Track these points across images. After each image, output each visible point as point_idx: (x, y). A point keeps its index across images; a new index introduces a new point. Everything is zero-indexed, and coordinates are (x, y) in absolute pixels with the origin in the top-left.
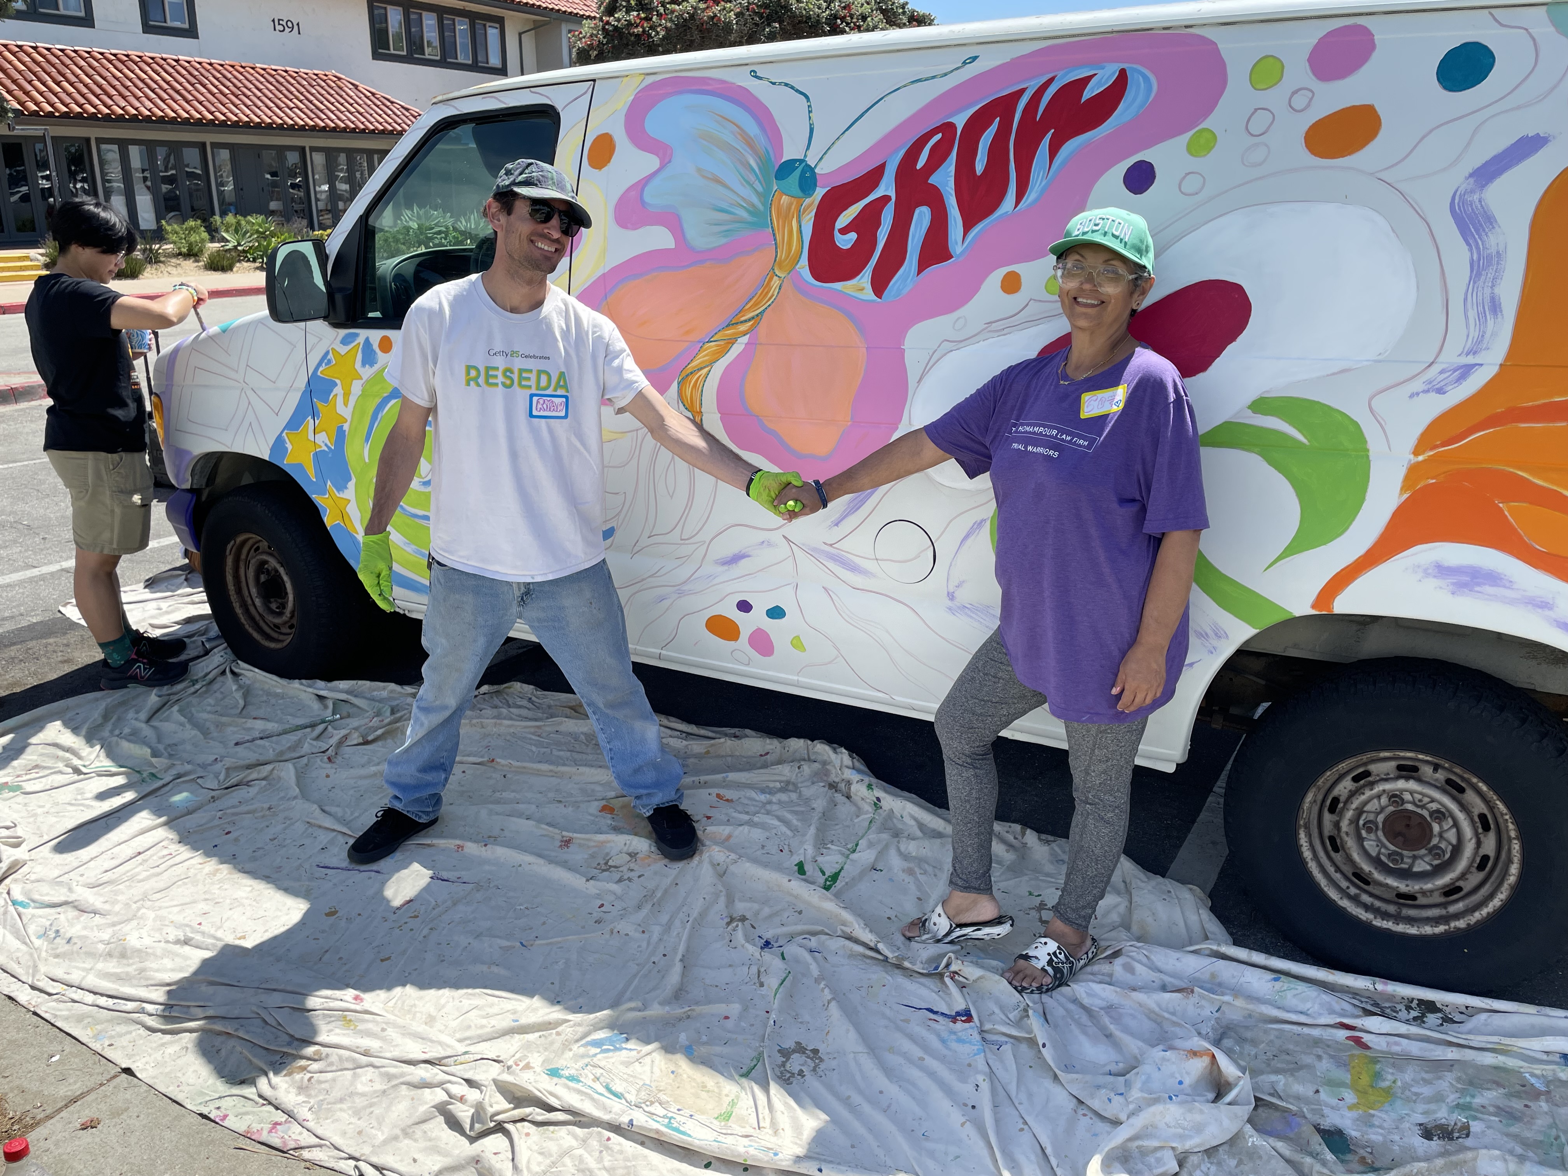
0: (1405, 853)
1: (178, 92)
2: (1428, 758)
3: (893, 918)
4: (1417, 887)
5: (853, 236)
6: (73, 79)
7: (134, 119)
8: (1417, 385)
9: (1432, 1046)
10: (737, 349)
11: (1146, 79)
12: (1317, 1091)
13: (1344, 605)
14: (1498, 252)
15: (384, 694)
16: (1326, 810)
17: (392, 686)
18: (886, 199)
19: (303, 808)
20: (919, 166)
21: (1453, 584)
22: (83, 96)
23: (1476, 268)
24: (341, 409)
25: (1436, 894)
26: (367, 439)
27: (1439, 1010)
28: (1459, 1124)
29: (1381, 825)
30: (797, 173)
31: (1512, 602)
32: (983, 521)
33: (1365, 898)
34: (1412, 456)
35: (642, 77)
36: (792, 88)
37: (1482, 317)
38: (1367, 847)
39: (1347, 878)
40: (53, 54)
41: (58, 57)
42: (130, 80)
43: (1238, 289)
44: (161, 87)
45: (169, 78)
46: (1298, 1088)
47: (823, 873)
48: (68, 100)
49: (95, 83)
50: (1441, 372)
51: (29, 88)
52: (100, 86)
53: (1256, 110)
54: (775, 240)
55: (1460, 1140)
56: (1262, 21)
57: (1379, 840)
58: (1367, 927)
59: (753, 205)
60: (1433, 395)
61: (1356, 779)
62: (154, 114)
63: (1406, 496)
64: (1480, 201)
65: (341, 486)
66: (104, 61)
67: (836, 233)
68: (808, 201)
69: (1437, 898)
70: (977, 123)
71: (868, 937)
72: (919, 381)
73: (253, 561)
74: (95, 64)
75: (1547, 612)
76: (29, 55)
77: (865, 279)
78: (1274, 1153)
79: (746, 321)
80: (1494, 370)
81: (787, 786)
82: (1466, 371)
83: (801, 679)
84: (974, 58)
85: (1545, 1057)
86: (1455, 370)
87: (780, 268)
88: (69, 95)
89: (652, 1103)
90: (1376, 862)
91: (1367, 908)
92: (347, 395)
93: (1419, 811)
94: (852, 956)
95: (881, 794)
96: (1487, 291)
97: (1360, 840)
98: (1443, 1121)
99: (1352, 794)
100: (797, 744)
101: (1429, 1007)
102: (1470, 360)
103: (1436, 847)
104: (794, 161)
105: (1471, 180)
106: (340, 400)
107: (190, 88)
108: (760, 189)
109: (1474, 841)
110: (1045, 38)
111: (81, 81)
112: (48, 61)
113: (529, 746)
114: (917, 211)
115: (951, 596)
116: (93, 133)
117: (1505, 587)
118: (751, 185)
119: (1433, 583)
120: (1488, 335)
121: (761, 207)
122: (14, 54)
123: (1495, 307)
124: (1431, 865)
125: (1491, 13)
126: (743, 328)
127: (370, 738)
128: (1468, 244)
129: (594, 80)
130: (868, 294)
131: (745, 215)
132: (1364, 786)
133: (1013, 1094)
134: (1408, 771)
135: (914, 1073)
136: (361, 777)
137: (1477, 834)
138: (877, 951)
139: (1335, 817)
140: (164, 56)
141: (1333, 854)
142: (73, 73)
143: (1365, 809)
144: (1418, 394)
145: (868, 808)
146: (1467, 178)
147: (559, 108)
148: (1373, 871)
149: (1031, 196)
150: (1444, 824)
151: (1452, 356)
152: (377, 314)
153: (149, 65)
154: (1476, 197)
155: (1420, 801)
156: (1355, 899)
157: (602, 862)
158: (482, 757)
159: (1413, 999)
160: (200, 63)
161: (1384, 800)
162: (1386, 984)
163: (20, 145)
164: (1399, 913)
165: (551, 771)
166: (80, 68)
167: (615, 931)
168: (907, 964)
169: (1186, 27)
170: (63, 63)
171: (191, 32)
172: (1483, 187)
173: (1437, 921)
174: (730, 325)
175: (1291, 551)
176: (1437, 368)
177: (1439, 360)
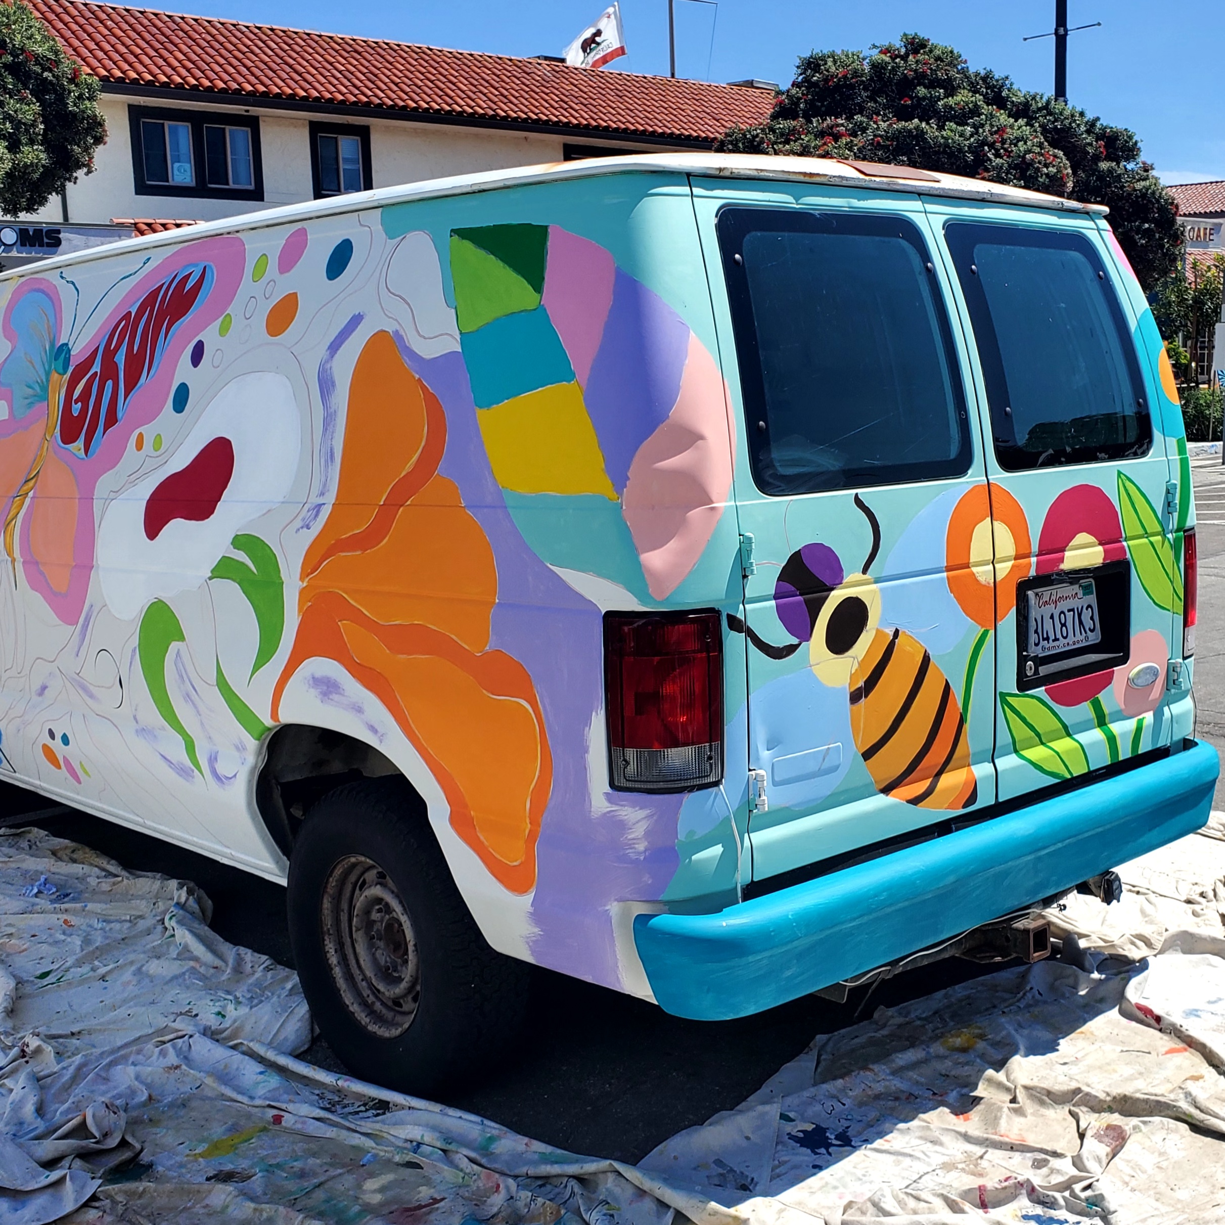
0: (398, 961)
5: (80, 404)
8: (298, 523)
10: (28, 501)
11: (213, 275)
14: (335, 411)
18: (96, 373)
20: (112, 348)
21: (320, 693)
23: (325, 423)
28: (249, 1174)
29: (383, 934)
30: (64, 354)
31: (345, 708)
32: (136, 648)
34: (300, 583)
35: (18, 279)
36: (74, 285)
37: (326, 466)
43: (229, 443)
50: (309, 511)
53: (251, 297)
54: (48, 409)
56: (267, 226)
57: (383, 948)
60: (305, 530)
63: (301, 618)
64: (330, 369)
67: (73, 402)
68: (65, 377)
70: (140, 312)
72: (100, 526)
75: (362, 715)
77: (81, 442)
79: (33, 478)
80: (331, 508)
82: (318, 509)
84: (149, 260)
86: (315, 509)
87: (48, 433)
96: (330, 442)
98: (241, 1170)
102: (321, 500)
104: (63, 346)
105: (328, 353)
108: (47, 367)
114: (107, 384)
115: (136, 719)
117: (341, 694)
118: (44, 365)
119: (312, 692)
120: (328, 479)
121: (45, 383)
123: (332, 456)
125: (358, 216)
126: (31, 484)
128: (323, 404)
130: (82, 453)
131: (39, 390)
144: (299, 529)
146: (326, 351)
149: (152, 372)
151: (314, 498)
154: (329, 365)
172: (333, 356)
174: (26, 482)
175: (256, 668)
176: (306, 507)
177: (309, 501)
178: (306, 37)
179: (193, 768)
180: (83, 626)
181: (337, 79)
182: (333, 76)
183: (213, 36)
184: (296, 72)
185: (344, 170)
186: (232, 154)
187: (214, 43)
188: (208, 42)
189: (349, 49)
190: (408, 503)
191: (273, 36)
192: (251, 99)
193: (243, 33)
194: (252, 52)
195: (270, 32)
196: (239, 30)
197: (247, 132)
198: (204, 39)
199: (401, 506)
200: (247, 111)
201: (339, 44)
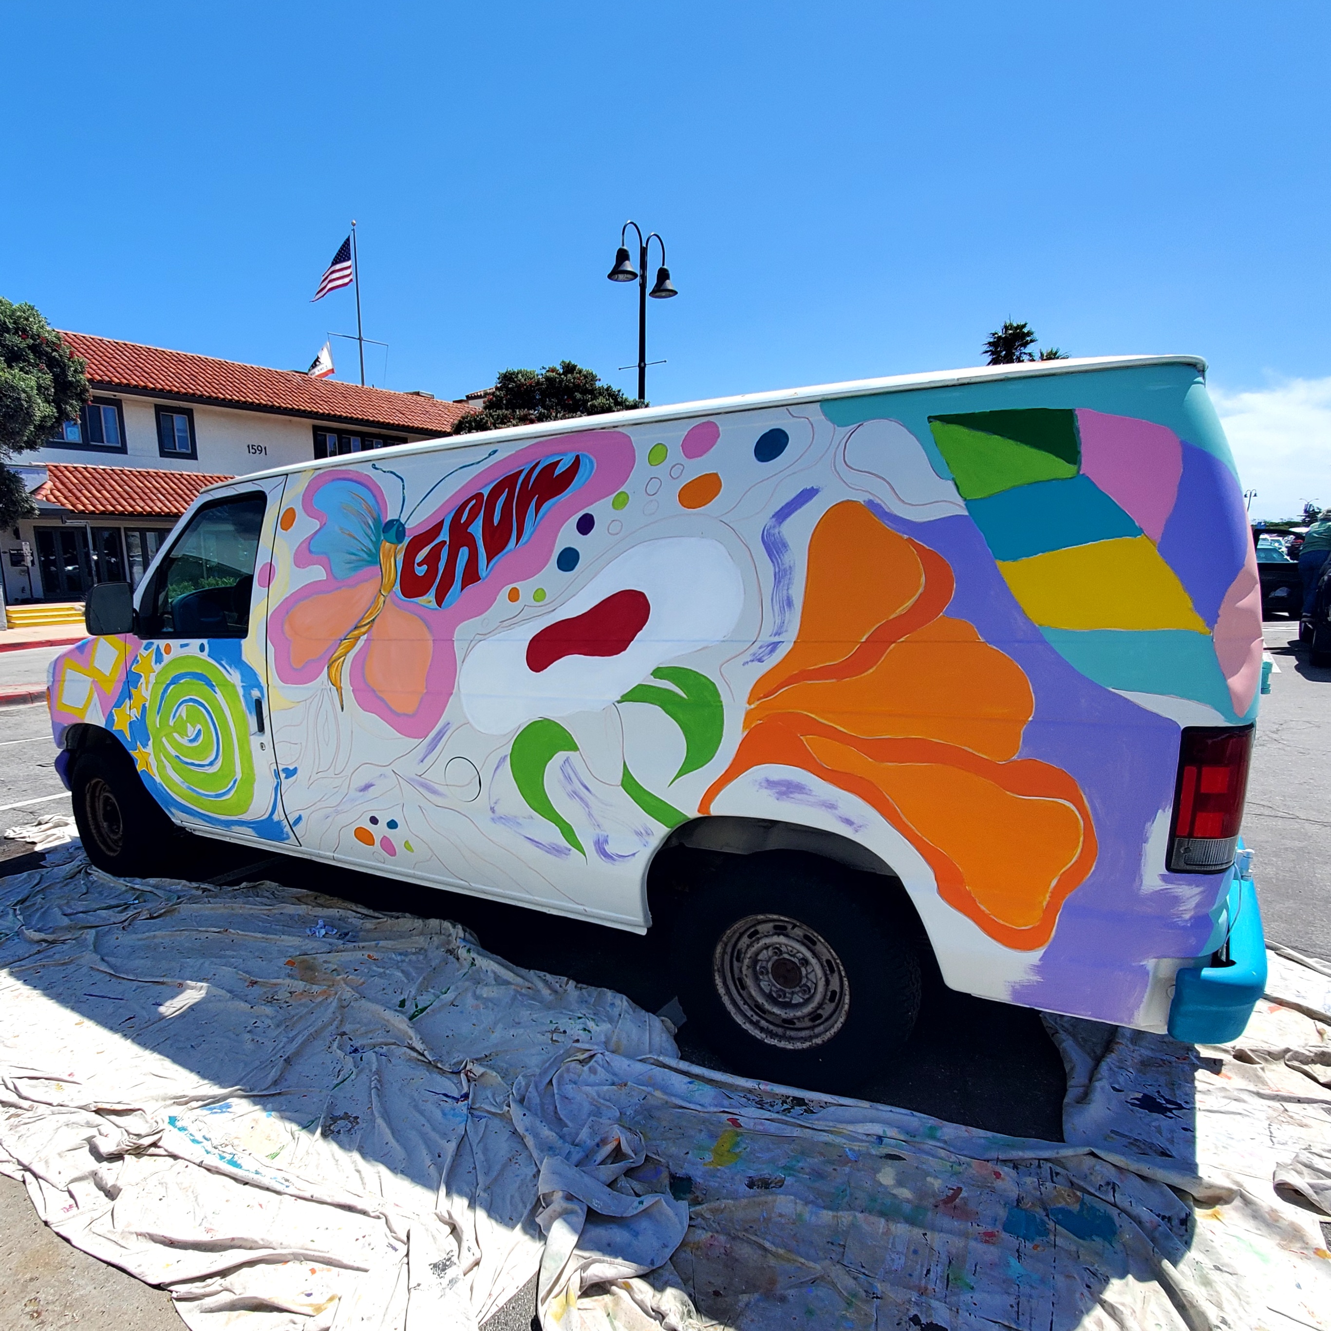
0: (787, 990)
1: (180, 496)
2: (787, 919)
3: (450, 1036)
4: (792, 1015)
5: (425, 567)
6: (109, 488)
7: (149, 514)
8: (747, 657)
9: (784, 1126)
10: (360, 643)
11: (591, 462)
12: (687, 1153)
13: (717, 809)
14: (790, 567)
15: (179, 887)
16: (734, 959)
17: (184, 882)
18: (444, 542)
19: (89, 958)
20: (462, 522)
21: (777, 793)
22: (116, 499)
23: (777, 577)
24: (144, 692)
25: (806, 1019)
26: (158, 713)
27: (806, 1104)
28: (778, 1179)
29: (770, 970)
30: (395, 528)
31: (812, 805)
32: (506, 756)
33: (763, 1023)
34: (747, 706)
35: (313, 472)
36: (395, 474)
37: (782, 611)
38: (763, 986)
39: (752, 1009)
40: (98, 472)
41: (100, 474)
42: (148, 488)
43: (642, 595)
44: (169, 493)
45: (175, 487)
46: (673, 1150)
47: (417, 1007)
48: (105, 502)
49: (125, 491)
50: (760, 648)
51: (79, 494)
52: (128, 493)
53: (652, 478)
54: (382, 571)
55: (774, 1189)
56: (656, 422)
57: (770, 980)
58: (761, 1042)
59: (370, 550)
60: (756, 663)
61: (750, 937)
62: (163, 511)
63: (746, 733)
64: (779, 533)
65: (145, 745)
66: (132, 476)
67: (416, 565)
68: (401, 545)
69: (807, 1023)
70: (495, 493)
71: (419, 1046)
72: (463, 662)
73: (101, 797)
74: (125, 478)
75: (834, 811)
76: (81, 473)
77: (431, 596)
78: (632, 1191)
79: (365, 625)
80: (791, 645)
81: (421, 951)
82: (774, 646)
83: (416, 873)
84: (495, 452)
85: (864, 1138)
86: (768, 646)
87: (384, 590)
88: (106, 499)
89: (226, 1145)
90: (769, 997)
91: (762, 1029)
92: (147, 683)
93: (792, 959)
94: (410, 1060)
95: (475, 956)
96: (785, 592)
97: (757, 980)
98: (767, 1176)
99: (748, 946)
100: (434, 923)
101: (800, 1102)
102: (776, 639)
103: (805, 985)
104: (392, 521)
105: (774, 519)
106: (144, 686)
107: (188, 492)
108: (374, 539)
109: (823, 979)
110: (535, 437)
111: (115, 490)
112: (94, 477)
113: (257, 922)
114: (461, 550)
115: (493, 810)
116: (122, 524)
117: (806, 794)
118: (369, 537)
119: (765, 792)
120: (786, 622)
121: (374, 551)
122: (71, 472)
123: (790, 603)
124: (803, 999)
125: (787, 409)
126: (364, 629)
127: (155, 915)
128: (773, 562)
129: (287, 475)
130: (434, 605)
131: (365, 556)
132: (754, 942)
133: (474, 1148)
134: (780, 930)
135: (413, 1135)
136: (139, 940)
137: (826, 975)
138: (423, 1055)
139: (739, 964)
140: (173, 472)
141: (741, 991)
142: (110, 485)
143: (759, 958)
144: (747, 662)
145: (467, 964)
146: (771, 518)
147: (267, 493)
148: (765, 1003)
149: (524, 538)
150: (808, 968)
151: (766, 638)
152: (170, 630)
153: (161, 478)
154: (776, 531)
155: (791, 951)
156: (756, 1024)
157: (270, 996)
158: (220, 928)
159: (789, 1097)
160: (196, 476)
161: (770, 952)
162: (767, 1085)
163: (73, 533)
164: (785, 1034)
165: (263, 938)
166: (115, 481)
167: (256, 1040)
168: (439, 1065)
169: (614, 427)
170: (104, 478)
171: (193, 456)
172: (780, 523)
173: (804, 1039)
174: (356, 628)
175: (681, 773)
176: (758, 645)
177: (759, 639)
178: (147, 350)
179: (570, 847)
180: (434, 739)
181: (172, 378)
182: (169, 376)
183: (88, 346)
184: (145, 372)
185: (179, 437)
186: (105, 423)
187: (89, 351)
188: (85, 350)
189: (176, 359)
190: (902, 639)
191: (127, 349)
192: (119, 388)
193: (107, 345)
194: (115, 358)
195: (124, 346)
196: (104, 343)
197: (114, 410)
198: (82, 348)
199: (894, 642)
200: (115, 396)
201: (169, 356)
